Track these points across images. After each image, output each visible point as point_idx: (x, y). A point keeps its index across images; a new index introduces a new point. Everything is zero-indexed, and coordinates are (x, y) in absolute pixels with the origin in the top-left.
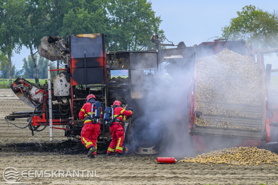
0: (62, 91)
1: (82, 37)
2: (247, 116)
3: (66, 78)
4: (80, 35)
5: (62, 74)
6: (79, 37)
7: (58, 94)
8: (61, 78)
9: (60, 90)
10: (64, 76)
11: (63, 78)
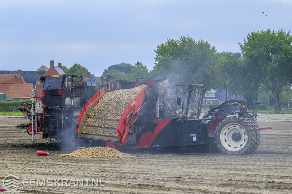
0: (40, 110)
1: (53, 77)
2: (115, 127)
3: (42, 102)
4: (51, 76)
5: (40, 100)
6: (51, 77)
7: (38, 112)
8: (39, 103)
9: (39, 110)
10: (41, 101)
11: (41, 102)
